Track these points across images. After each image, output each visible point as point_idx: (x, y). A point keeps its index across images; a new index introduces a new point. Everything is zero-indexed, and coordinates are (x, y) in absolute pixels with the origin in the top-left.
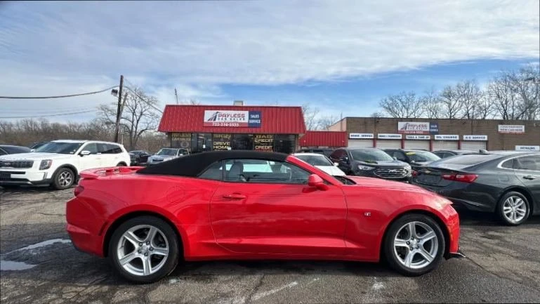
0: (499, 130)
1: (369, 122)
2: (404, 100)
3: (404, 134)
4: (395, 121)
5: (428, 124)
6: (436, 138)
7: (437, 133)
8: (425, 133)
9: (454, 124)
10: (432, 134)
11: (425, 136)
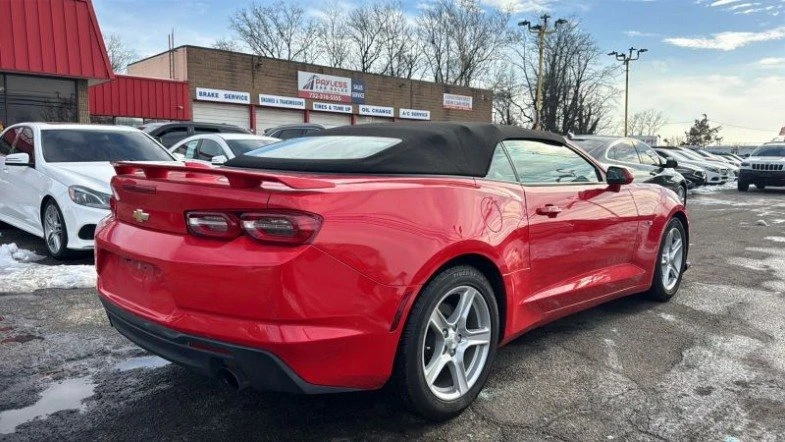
0: (445, 103)
1: (240, 65)
2: (281, 20)
3: (309, 100)
4: (291, 69)
5: (348, 81)
6: (361, 112)
7: (363, 102)
8: (345, 101)
9: (388, 86)
10: (356, 102)
11: (345, 106)
